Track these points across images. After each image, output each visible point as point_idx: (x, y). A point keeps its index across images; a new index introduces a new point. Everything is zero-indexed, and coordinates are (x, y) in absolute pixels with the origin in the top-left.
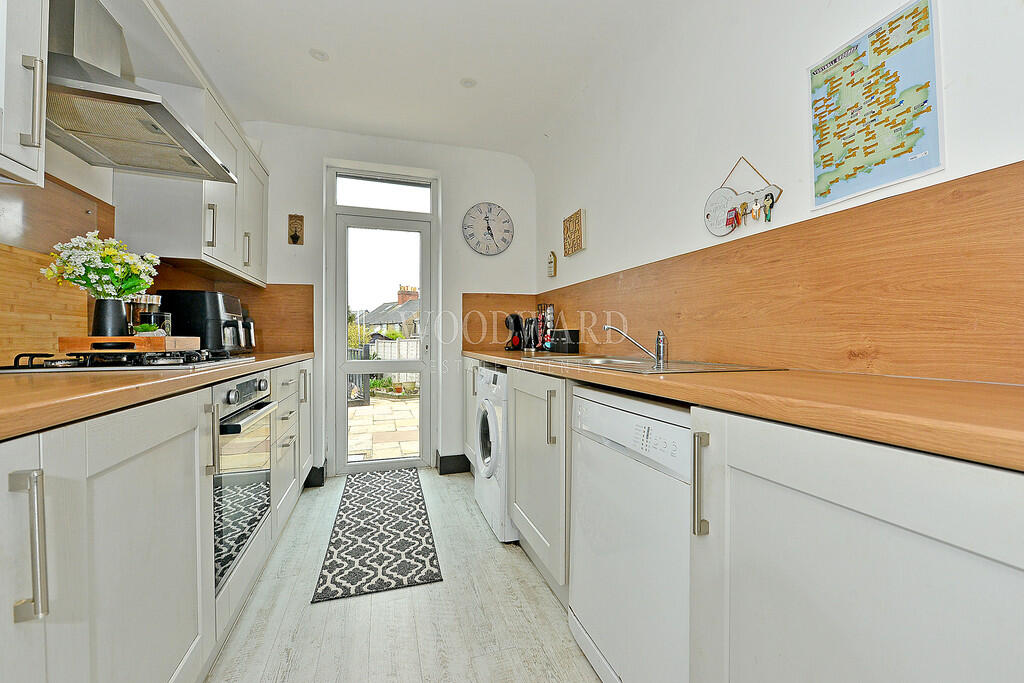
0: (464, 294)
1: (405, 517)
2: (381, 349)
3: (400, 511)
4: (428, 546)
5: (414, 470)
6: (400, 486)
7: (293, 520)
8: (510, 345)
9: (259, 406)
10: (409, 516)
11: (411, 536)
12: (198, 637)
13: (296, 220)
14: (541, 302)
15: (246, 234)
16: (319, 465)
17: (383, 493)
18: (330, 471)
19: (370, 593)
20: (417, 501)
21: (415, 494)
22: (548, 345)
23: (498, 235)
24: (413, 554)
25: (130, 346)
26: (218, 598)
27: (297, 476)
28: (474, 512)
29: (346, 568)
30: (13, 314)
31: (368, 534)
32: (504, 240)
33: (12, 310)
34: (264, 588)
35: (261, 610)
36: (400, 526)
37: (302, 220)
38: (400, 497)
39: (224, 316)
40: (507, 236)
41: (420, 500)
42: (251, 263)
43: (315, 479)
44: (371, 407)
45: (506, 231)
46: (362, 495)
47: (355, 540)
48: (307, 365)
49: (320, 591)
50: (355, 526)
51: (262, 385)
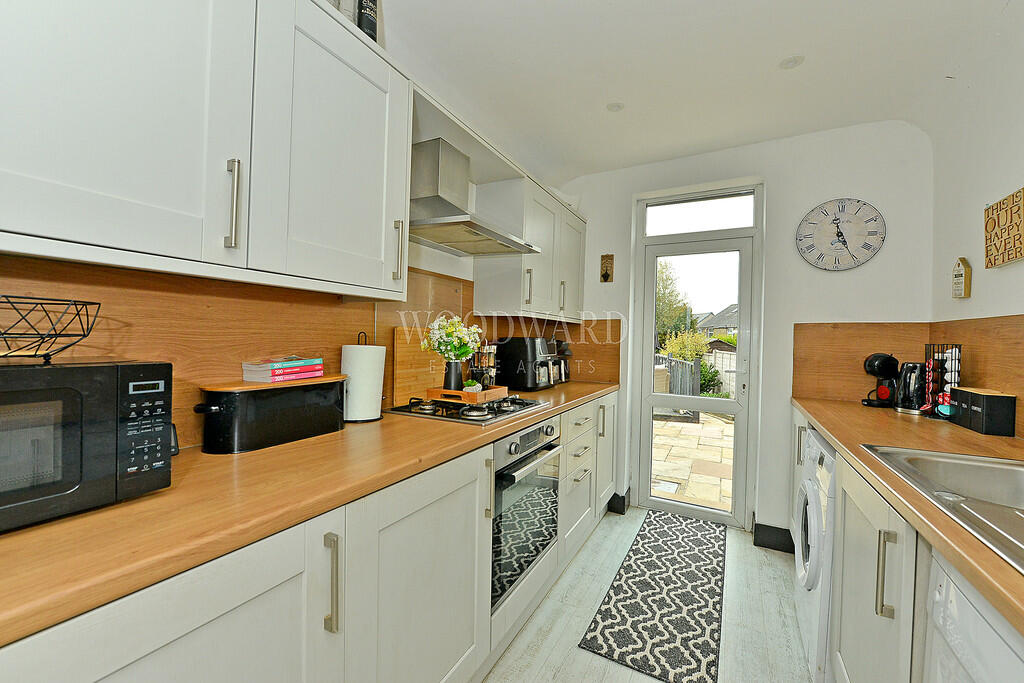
0: (796, 325)
1: (694, 588)
2: (719, 361)
3: (692, 577)
4: (711, 642)
5: (722, 528)
6: (699, 543)
7: (589, 543)
8: (873, 397)
9: (550, 447)
10: (699, 589)
11: (694, 618)
12: (474, 646)
13: (607, 259)
14: (939, 334)
15: (562, 283)
16: (622, 493)
17: (678, 545)
18: (634, 500)
19: (631, 668)
20: (714, 572)
21: (715, 561)
22: (945, 410)
23: (854, 242)
24: (691, 643)
25: (459, 397)
26: (494, 616)
27: (593, 505)
28: (789, 621)
29: (618, 624)
30: (413, 370)
31: (650, 592)
32: (867, 246)
33: (411, 368)
34: (549, 605)
35: (541, 629)
36: (687, 599)
37: (612, 259)
38: (695, 558)
39: (540, 358)
40: (873, 241)
41: (719, 572)
42: (566, 307)
43: (617, 505)
44: (700, 425)
45: (870, 234)
46: (657, 540)
47: (635, 593)
48: (610, 398)
49: (588, 637)
50: (639, 576)
51: (549, 430)
